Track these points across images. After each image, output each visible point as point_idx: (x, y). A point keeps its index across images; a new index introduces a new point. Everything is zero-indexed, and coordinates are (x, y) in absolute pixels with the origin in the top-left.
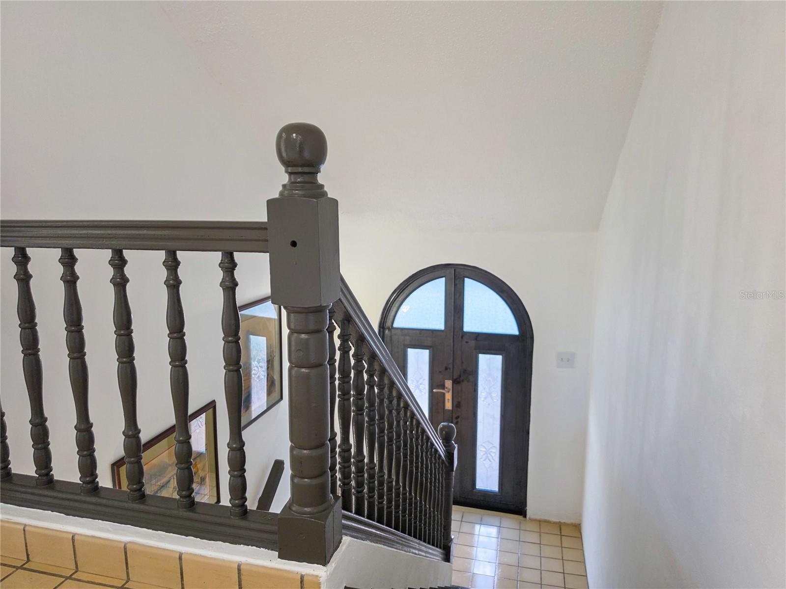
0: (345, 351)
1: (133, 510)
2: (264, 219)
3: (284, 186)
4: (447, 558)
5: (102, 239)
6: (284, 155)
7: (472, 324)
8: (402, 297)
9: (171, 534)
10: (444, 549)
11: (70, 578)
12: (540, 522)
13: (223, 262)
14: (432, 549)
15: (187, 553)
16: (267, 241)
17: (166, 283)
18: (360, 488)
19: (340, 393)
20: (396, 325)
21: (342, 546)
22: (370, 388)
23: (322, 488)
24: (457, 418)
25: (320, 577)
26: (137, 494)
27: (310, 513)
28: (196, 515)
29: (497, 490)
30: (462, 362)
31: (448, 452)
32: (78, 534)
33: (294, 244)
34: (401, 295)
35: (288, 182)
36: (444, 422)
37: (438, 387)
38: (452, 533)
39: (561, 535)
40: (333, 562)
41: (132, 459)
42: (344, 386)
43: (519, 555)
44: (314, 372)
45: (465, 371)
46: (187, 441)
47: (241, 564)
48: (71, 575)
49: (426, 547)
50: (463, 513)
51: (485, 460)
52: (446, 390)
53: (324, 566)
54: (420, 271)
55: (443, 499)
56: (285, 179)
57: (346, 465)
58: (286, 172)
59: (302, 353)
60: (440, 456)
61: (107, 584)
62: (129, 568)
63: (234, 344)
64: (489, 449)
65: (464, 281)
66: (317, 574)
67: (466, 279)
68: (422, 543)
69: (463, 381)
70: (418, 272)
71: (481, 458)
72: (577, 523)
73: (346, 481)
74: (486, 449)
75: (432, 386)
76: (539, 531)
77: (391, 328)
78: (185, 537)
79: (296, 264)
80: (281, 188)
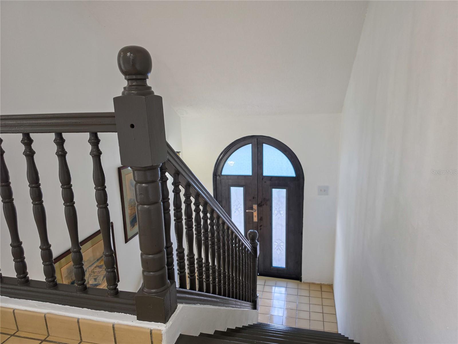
0: (177, 192)
1: (50, 294)
2: (113, 111)
3: (125, 88)
4: (255, 307)
5: (15, 127)
6: (123, 68)
7: (267, 172)
8: (226, 157)
9: (73, 307)
10: (253, 302)
11: (14, 335)
12: (309, 284)
13: (90, 139)
14: (245, 303)
15: (82, 319)
16: (115, 124)
17: (57, 153)
18: (192, 273)
19: (175, 218)
20: (223, 173)
21: (177, 310)
22: (197, 213)
23: (162, 277)
24: (261, 226)
25: (162, 331)
26: (51, 284)
27: (155, 293)
28: (87, 295)
29: (285, 267)
30: (263, 194)
31: (253, 247)
32: (17, 309)
33: (132, 126)
34: (225, 155)
35: (127, 85)
36: (251, 230)
37: (249, 209)
38: (257, 292)
39: (322, 291)
40: (171, 321)
41: (47, 263)
42: (177, 214)
43: (297, 303)
44: (152, 207)
45: (264, 199)
46: (79, 251)
47: (115, 324)
48: (14, 334)
49: (240, 302)
50: (265, 280)
51: (277, 250)
52: (254, 210)
53: (165, 324)
54: (237, 140)
55: (252, 274)
56: (125, 83)
57: (181, 261)
58: (126, 79)
59: (143, 196)
60: (248, 250)
61: (35, 338)
62: (49, 328)
63: (102, 191)
64: (280, 244)
65: (263, 145)
66: (160, 329)
67: (264, 145)
68: (238, 300)
69: (263, 205)
70: (235, 141)
71: (275, 249)
72: (331, 284)
73: (182, 270)
74: (277, 243)
75: (245, 209)
76: (308, 289)
77: (221, 175)
78: (82, 308)
79: (135, 139)
80: (123, 90)
